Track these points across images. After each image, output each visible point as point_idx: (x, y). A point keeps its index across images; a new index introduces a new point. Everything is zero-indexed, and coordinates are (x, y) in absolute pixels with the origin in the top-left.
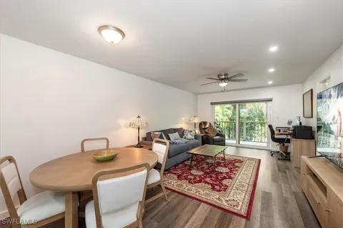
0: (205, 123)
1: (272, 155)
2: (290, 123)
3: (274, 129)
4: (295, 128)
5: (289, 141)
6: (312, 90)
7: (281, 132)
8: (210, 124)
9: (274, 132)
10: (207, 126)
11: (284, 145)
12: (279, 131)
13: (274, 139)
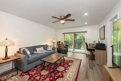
0: (60, 42)
1: (87, 57)
2: (94, 42)
3: (88, 45)
4: (97, 44)
5: (94, 50)
6: (104, 26)
7: (91, 46)
8: (62, 42)
9: (88, 46)
10: (61, 43)
11: (92, 52)
12: (90, 45)
13: (88, 49)
